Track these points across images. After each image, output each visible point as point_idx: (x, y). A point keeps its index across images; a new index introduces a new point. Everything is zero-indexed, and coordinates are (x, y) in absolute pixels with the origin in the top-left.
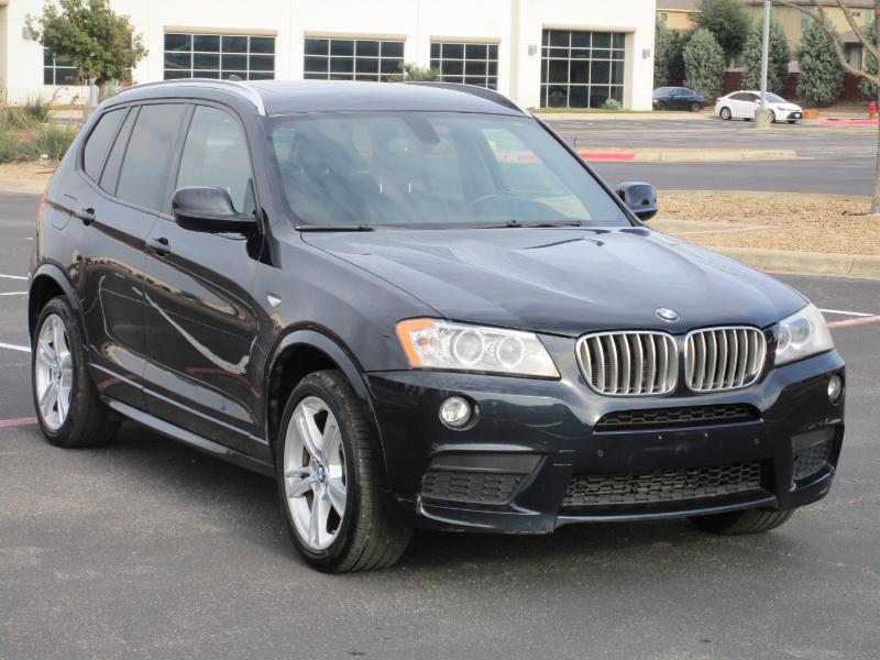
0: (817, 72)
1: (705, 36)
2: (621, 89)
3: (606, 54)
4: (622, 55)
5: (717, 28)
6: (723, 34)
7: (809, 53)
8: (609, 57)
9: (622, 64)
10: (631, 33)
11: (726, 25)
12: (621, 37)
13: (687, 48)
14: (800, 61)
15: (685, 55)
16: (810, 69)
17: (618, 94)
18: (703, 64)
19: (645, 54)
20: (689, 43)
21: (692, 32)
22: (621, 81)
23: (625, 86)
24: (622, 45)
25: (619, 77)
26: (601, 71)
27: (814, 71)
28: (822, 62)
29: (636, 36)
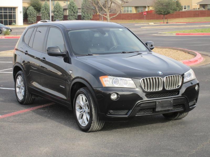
0: (58, 16)
1: (31, 8)
2: (15, 20)
3: (11, 13)
4: (15, 13)
5: (34, 6)
6: (36, 7)
7: (56, 11)
8: (12, 13)
9: (15, 15)
10: (17, 7)
11: (36, 5)
12: (14, 8)
13: (28, 11)
14: (54, 13)
15: (27, 13)
16: (56, 15)
17: (15, 22)
18: (32, 14)
19: (21, 12)
20: (28, 10)
21: (29, 7)
22: (15, 19)
23: (17, 19)
24: (15, 10)
25: (15, 18)
26: (11, 17)
27: (57, 15)
28: (58, 13)
29: (18, 8)
